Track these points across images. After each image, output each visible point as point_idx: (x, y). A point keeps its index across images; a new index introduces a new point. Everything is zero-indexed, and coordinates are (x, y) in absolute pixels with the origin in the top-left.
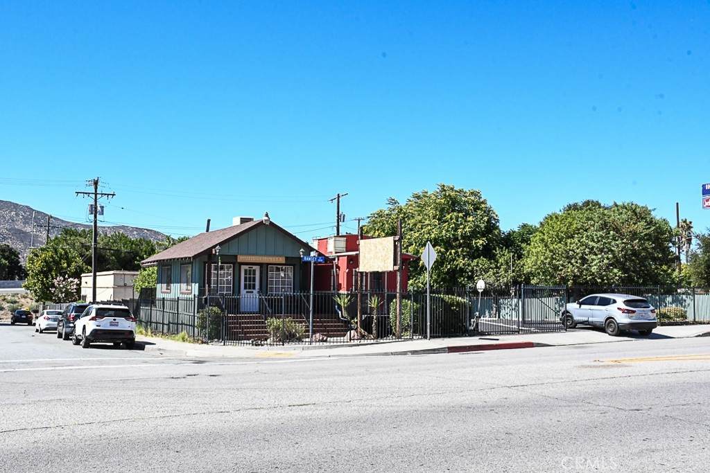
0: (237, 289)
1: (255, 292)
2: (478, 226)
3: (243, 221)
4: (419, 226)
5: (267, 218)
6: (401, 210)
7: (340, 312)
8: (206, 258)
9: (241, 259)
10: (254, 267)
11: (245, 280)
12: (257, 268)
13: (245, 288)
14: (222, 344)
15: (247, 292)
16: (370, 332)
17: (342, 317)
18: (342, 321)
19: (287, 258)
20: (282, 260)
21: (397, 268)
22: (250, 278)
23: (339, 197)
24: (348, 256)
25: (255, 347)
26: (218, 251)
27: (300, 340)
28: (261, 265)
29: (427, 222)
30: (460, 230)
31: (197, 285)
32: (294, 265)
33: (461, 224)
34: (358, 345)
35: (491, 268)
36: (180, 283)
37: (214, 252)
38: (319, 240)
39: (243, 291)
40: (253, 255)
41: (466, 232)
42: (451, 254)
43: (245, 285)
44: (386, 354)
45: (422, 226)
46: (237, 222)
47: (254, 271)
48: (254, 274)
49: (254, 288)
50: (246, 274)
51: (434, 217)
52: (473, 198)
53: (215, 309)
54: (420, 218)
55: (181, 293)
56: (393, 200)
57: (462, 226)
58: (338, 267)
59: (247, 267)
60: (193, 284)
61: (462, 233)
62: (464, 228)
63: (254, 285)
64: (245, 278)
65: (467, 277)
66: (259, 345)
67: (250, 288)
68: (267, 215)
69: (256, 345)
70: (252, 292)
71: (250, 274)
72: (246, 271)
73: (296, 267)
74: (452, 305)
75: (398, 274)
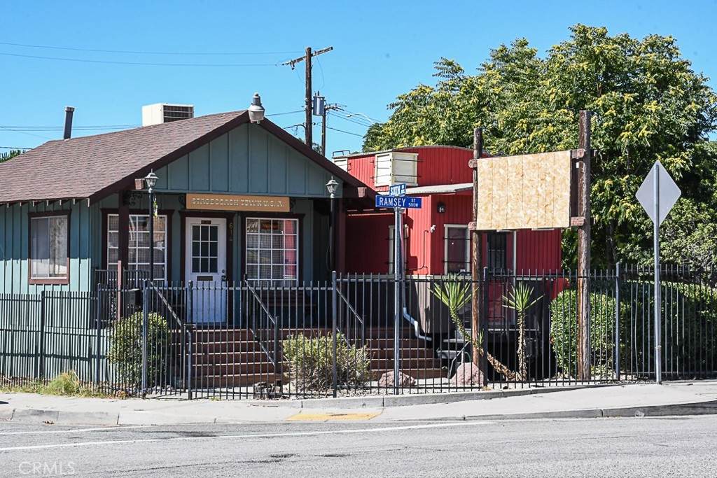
0: (176, 272)
1: (218, 277)
2: (672, 125)
3: (174, 114)
4: (522, 123)
5: (255, 108)
6: (472, 87)
7: (416, 324)
8: (114, 201)
9: (194, 202)
10: (215, 222)
11: (195, 252)
12: (220, 224)
13: (195, 269)
14: (186, 395)
15: (199, 278)
16: (513, 366)
17: (422, 333)
18: (422, 343)
19: (293, 201)
20: (282, 205)
21: (579, 221)
22: (205, 245)
23: (311, 55)
24: (434, 195)
25: (267, 401)
26: (150, 184)
27: (360, 384)
28: (228, 215)
29: (544, 115)
30: (626, 134)
31: (86, 263)
32: (301, 217)
33: (629, 119)
34: (505, 395)
35: (701, 221)
36: (30, 257)
37: (139, 186)
38: (349, 158)
39: (191, 276)
40: (220, 193)
41: (640, 139)
42: (601, 189)
43: (195, 262)
44: (589, 414)
45: (529, 124)
46: (152, 115)
47: (215, 229)
48: (214, 237)
49: (214, 269)
50: (195, 237)
51: (560, 105)
52: (653, 56)
53: (155, 317)
54: (523, 106)
55: (30, 283)
56: (450, 64)
57: (631, 125)
58: (408, 221)
59: (197, 221)
60: (74, 262)
61: (631, 140)
62: (637, 127)
63: (214, 262)
64: (195, 246)
65: (640, 243)
66: (277, 396)
67: (204, 270)
68: (258, 102)
69: (270, 397)
70: (210, 279)
71: (205, 238)
72: (195, 229)
73: (305, 220)
74: (701, 304)
75: (583, 235)
